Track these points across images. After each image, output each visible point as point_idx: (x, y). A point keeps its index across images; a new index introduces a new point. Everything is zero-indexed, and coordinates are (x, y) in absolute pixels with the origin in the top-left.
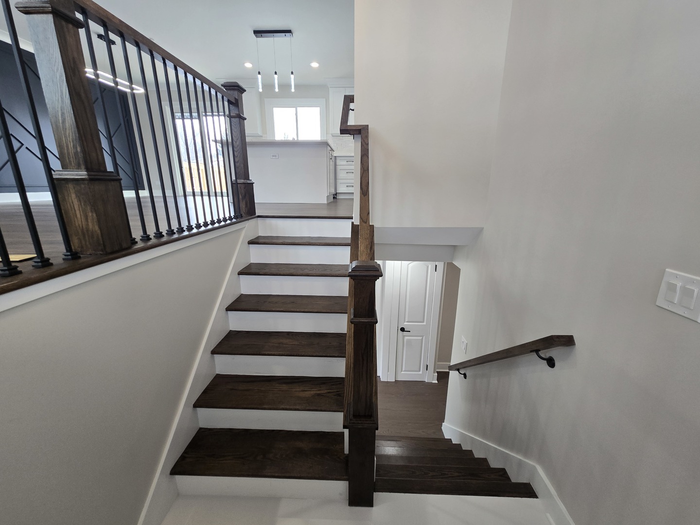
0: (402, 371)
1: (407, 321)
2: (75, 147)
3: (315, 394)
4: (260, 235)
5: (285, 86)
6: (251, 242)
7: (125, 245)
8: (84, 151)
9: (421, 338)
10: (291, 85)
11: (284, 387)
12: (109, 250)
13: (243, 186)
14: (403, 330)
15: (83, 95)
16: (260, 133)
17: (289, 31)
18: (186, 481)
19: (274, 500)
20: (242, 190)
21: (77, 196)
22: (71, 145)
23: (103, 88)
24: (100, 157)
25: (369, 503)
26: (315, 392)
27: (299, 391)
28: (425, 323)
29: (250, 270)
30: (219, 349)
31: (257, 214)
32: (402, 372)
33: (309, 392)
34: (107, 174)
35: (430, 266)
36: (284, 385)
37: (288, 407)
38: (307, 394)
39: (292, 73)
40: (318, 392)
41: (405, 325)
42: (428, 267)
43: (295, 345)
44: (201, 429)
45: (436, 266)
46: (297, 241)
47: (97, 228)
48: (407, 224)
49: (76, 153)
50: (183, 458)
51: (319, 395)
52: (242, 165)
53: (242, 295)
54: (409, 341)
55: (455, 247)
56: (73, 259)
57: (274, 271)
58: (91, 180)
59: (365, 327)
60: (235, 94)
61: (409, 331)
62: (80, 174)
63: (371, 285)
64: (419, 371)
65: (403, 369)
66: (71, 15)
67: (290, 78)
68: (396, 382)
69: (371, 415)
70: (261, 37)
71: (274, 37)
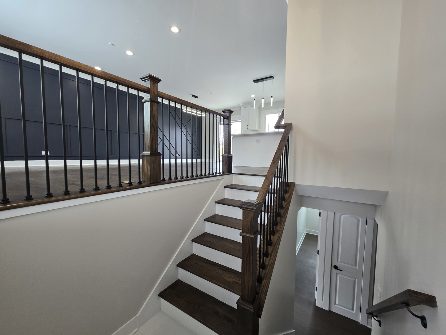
0: (335, 304)
1: (339, 261)
2: (149, 144)
3: (235, 281)
4: (233, 183)
5: (267, 104)
6: (226, 187)
7: (158, 181)
8: (151, 145)
9: (354, 280)
10: (271, 103)
11: (220, 272)
12: (152, 182)
13: (226, 157)
14: (336, 267)
15: (155, 126)
16: (257, 128)
17: (272, 77)
18: (164, 303)
20: (226, 160)
21: (146, 161)
22: (148, 143)
23: (193, 116)
24: (156, 147)
26: (235, 280)
27: (227, 276)
28: (357, 268)
29: (222, 202)
30: (196, 240)
31: (233, 172)
33: (232, 279)
34: (158, 153)
35: (361, 220)
36: (221, 270)
37: (217, 283)
38: (231, 280)
39: (272, 97)
40: (237, 281)
41: (338, 264)
42: (359, 220)
43: (232, 248)
44: (179, 280)
45: (366, 220)
46: (249, 189)
47: (149, 173)
49: (149, 146)
50: (166, 290)
51: (236, 283)
52: (227, 147)
53: (216, 214)
55: (376, 206)
56: (140, 184)
57: (233, 204)
58: (151, 155)
59: (248, 240)
60: (227, 114)
61: (342, 271)
62: (148, 153)
63: (252, 214)
64: (353, 310)
65: (337, 303)
66: (155, 100)
67: (271, 99)
68: (330, 311)
69: (252, 303)
70: (258, 82)
71: (263, 81)
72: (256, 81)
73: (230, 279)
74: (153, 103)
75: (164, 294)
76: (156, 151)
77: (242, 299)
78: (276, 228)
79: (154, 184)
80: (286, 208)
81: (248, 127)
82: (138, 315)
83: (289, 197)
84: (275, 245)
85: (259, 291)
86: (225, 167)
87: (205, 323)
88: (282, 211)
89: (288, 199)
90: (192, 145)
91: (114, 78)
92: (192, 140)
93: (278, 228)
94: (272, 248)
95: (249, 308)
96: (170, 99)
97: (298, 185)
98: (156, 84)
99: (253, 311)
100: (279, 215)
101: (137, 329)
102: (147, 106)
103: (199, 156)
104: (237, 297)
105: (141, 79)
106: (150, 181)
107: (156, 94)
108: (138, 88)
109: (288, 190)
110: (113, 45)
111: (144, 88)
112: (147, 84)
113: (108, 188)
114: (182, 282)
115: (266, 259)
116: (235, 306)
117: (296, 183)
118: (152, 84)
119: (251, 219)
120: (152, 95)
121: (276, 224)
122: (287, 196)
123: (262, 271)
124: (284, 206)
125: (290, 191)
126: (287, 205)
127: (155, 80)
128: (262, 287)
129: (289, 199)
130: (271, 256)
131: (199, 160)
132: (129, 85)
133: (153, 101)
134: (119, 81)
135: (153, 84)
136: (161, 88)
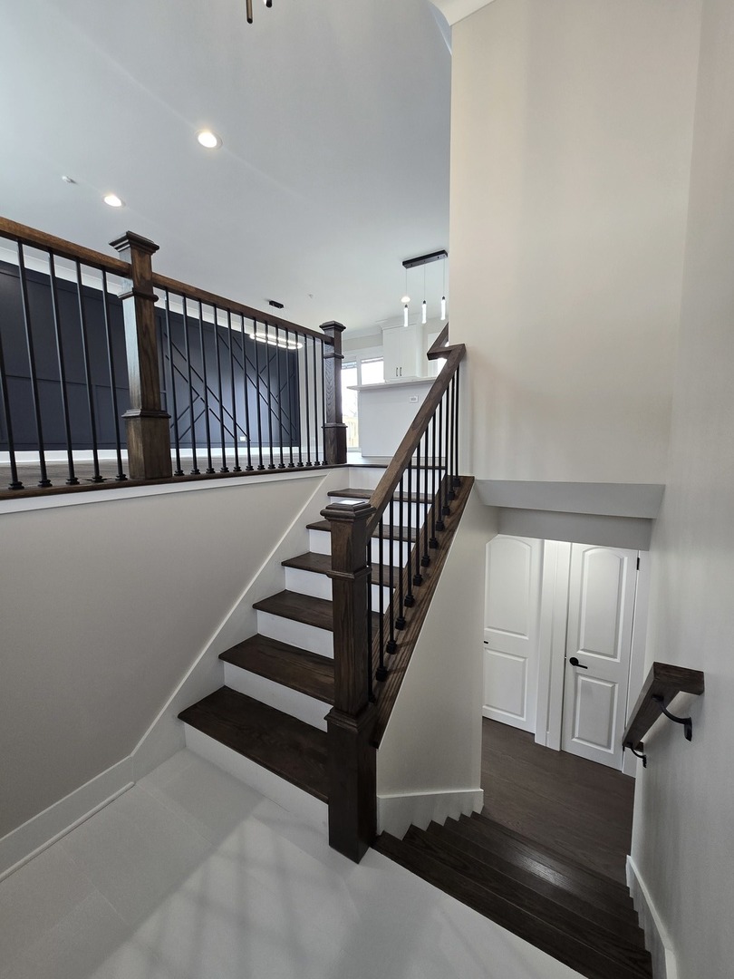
0: (573, 736)
1: (582, 647)
2: (138, 391)
4: (350, 487)
6: (332, 494)
7: (165, 474)
8: (143, 394)
9: (611, 686)
11: (310, 665)
12: (149, 476)
14: (574, 662)
16: (418, 375)
17: (443, 252)
18: (193, 734)
19: (257, 794)
20: (332, 435)
21: (133, 430)
24: (156, 399)
25: (356, 857)
28: (618, 660)
29: (323, 526)
30: (264, 605)
31: (348, 463)
32: (574, 740)
34: (159, 412)
35: (626, 559)
37: (298, 686)
38: (327, 680)
39: (444, 298)
41: (580, 654)
42: (621, 561)
44: (225, 686)
45: (638, 559)
47: (142, 457)
48: (524, 475)
49: (138, 396)
50: (195, 706)
52: (334, 408)
53: (310, 553)
54: (587, 687)
56: (121, 479)
58: (142, 416)
59: (344, 585)
60: (331, 334)
61: (586, 668)
62: (137, 412)
63: (348, 530)
64: (609, 747)
65: (577, 735)
66: (148, 293)
67: (441, 305)
68: (562, 752)
69: (357, 716)
70: (412, 266)
71: (425, 263)
72: (408, 263)
73: (328, 678)
74: (142, 300)
75: (190, 715)
76: (157, 408)
77: (336, 710)
78: (425, 571)
79: (153, 481)
80: (450, 528)
81: (399, 371)
82: (132, 754)
83: (459, 506)
84: (419, 606)
85: (379, 695)
86: (331, 452)
87: (268, 764)
88: (441, 536)
89: (457, 510)
90: (280, 419)
91: (40, 239)
92: (280, 408)
93: (429, 570)
94: (413, 611)
95: (351, 725)
96: (186, 293)
97: (481, 482)
98: (148, 256)
99: (356, 730)
100: (434, 544)
101: (132, 783)
102: (129, 306)
103: (294, 440)
104: (327, 708)
105: (112, 244)
106: (143, 473)
107: (149, 279)
108: (105, 266)
109: (459, 493)
110: (72, 181)
111: (118, 264)
112: (124, 257)
113: (43, 486)
114: (232, 690)
115: (398, 634)
116: (323, 726)
117: (477, 478)
118: (136, 256)
119: (348, 541)
120: (139, 283)
121: (427, 562)
122: (454, 504)
123: (389, 658)
124: (446, 526)
125: (461, 494)
126: (452, 522)
127: (142, 247)
128: (386, 688)
129: (459, 511)
130: (409, 627)
131: (296, 450)
132: (81, 257)
133: (143, 296)
134: (53, 247)
135: (140, 255)
136: (160, 265)
